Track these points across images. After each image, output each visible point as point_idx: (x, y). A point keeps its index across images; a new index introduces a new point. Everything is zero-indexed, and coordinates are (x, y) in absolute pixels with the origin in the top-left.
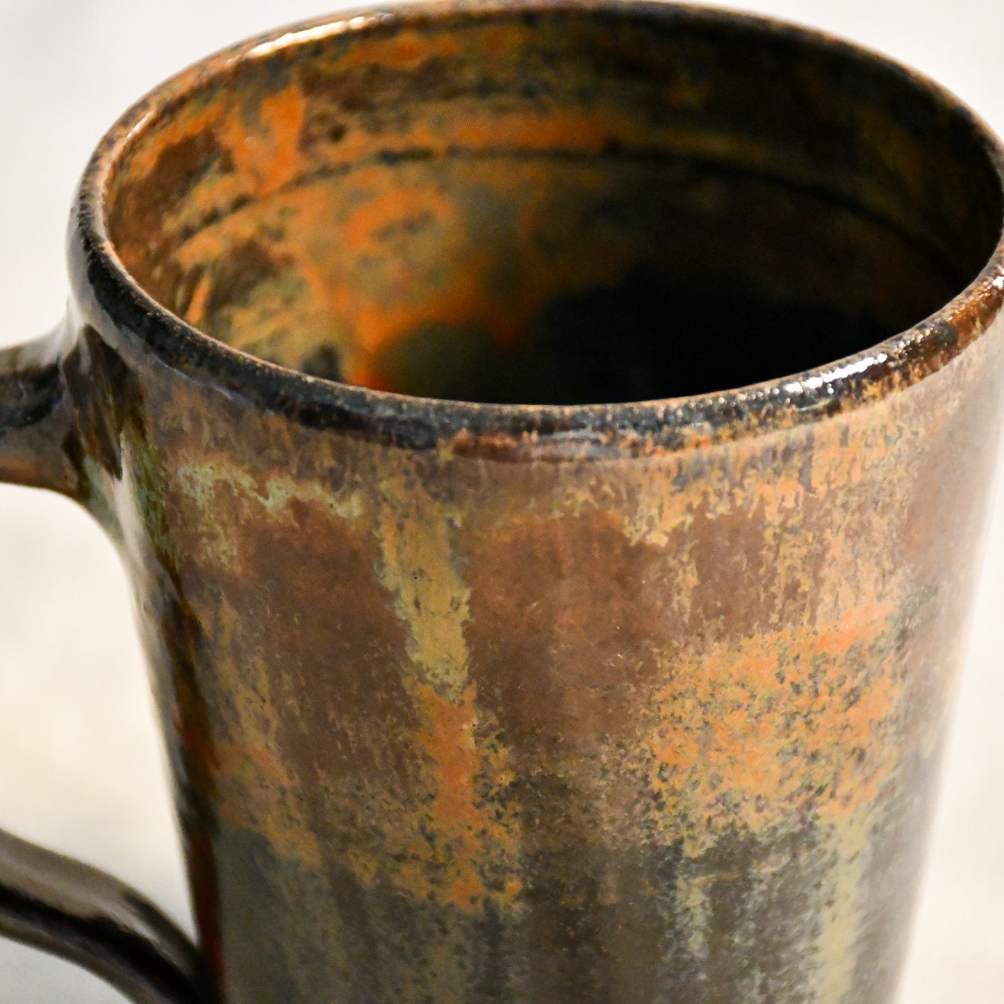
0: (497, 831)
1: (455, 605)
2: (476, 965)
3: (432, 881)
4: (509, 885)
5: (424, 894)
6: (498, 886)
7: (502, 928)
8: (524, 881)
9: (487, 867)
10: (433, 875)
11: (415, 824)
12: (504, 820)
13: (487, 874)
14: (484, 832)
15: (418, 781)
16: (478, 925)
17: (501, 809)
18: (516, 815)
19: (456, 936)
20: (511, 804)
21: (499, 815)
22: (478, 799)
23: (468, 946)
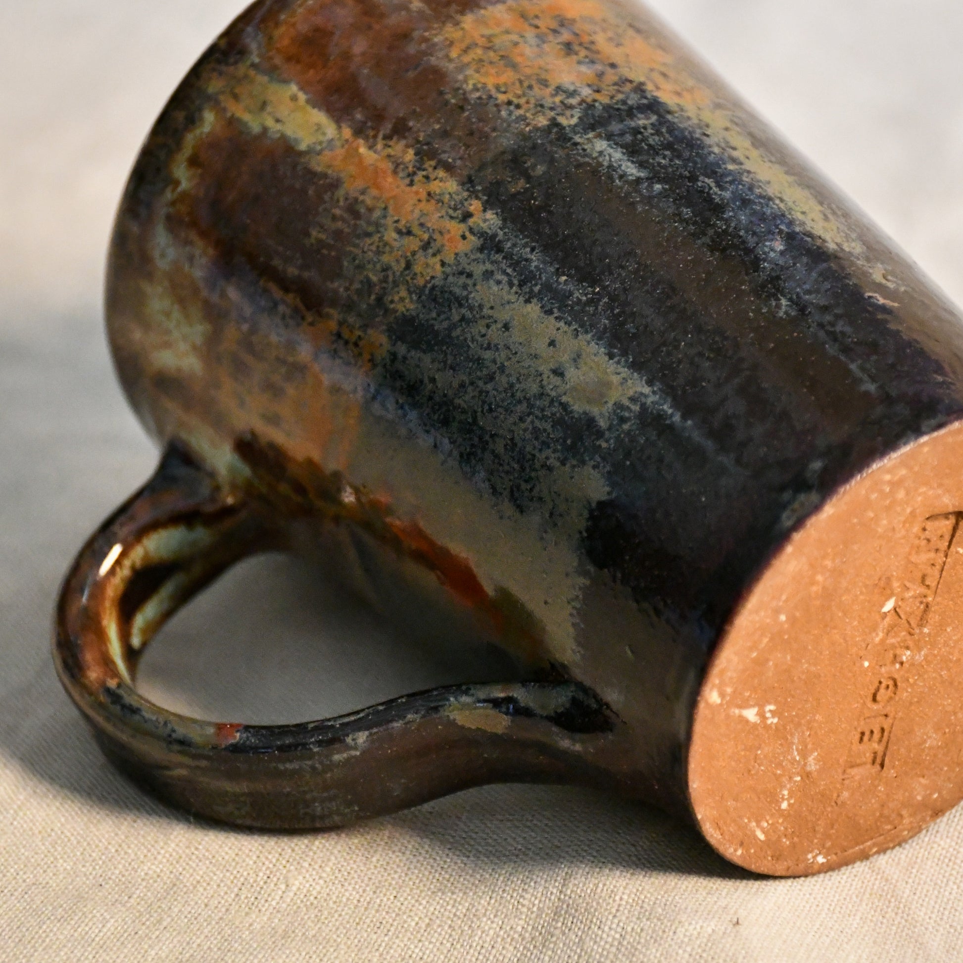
0: (435, 187)
1: (294, 98)
2: (504, 272)
3: (434, 255)
4: (472, 208)
5: (438, 267)
6: (467, 216)
7: (495, 235)
8: (477, 198)
9: (451, 212)
10: (430, 251)
11: (394, 235)
12: (432, 176)
13: (455, 215)
14: (429, 194)
15: (370, 210)
16: (481, 249)
17: (424, 173)
18: (435, 168)
19: (478, 270)
20: (426, 166)
21: (427, 177)
22: (407, 181)
23: (489, 266)
